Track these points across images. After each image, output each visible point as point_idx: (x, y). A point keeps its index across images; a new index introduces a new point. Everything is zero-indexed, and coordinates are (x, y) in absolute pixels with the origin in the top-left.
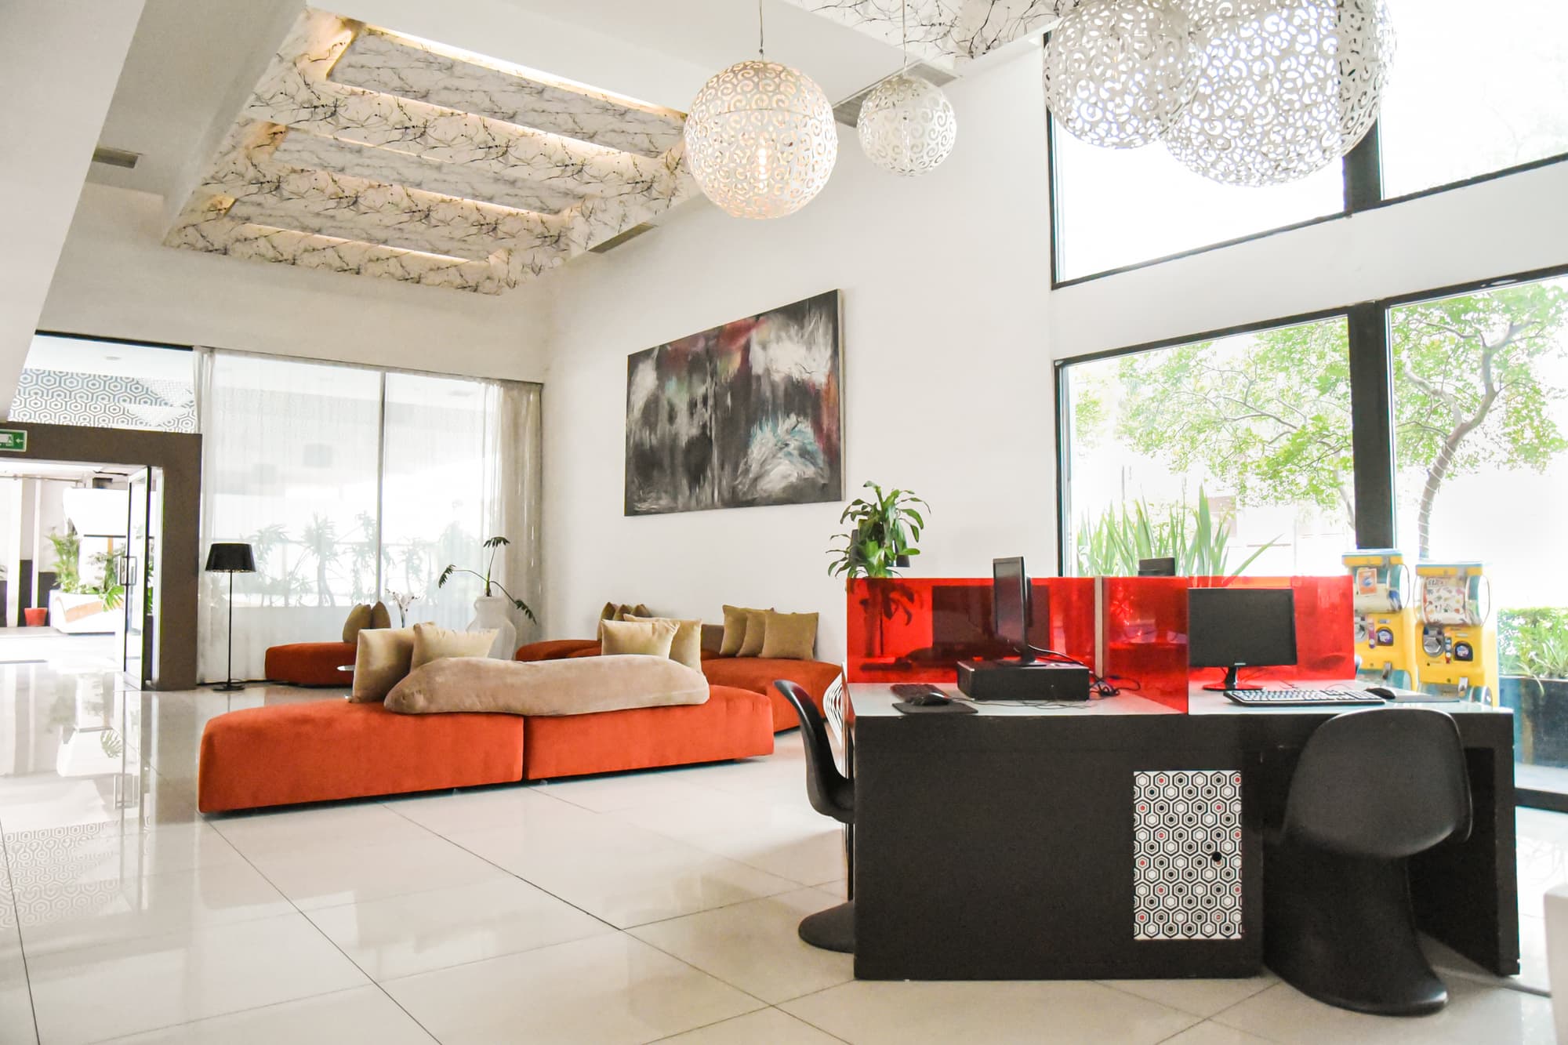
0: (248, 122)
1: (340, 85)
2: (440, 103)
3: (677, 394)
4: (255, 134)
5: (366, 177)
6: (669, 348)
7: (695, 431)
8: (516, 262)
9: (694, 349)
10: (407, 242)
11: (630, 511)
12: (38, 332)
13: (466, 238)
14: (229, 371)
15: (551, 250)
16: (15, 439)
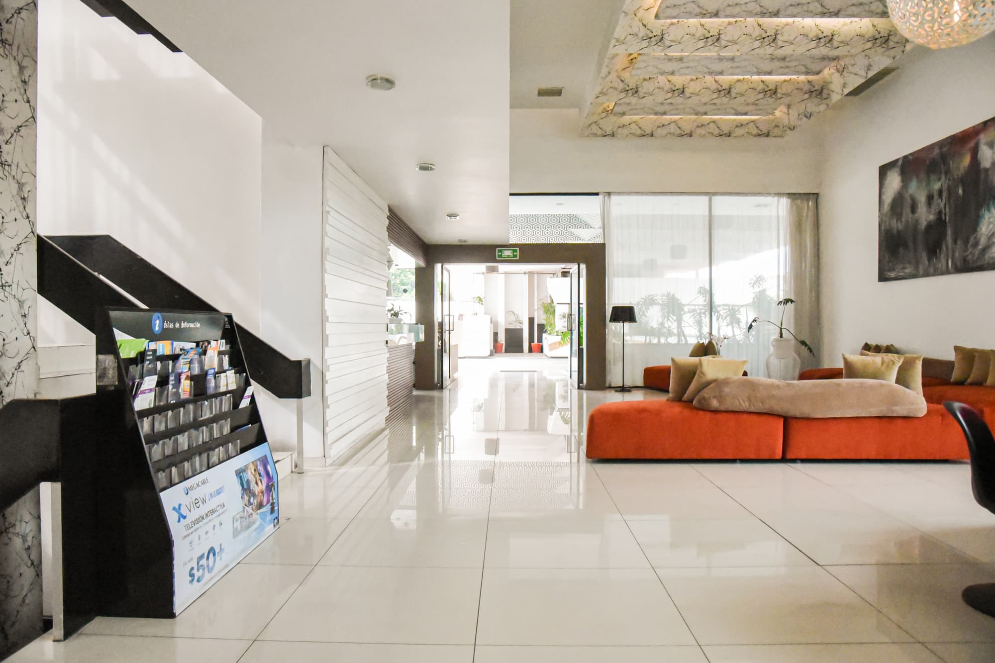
0: (614, 56)
1: (664, 21)
2: (727, 16)
3: (918, 191)
4: (621, 62)
5: (688, 75)
6: (911, 157)
7: (932, 217)
8: (794, 113)
9: (931, 156)
10: (718, 111)
11: (883, 278)
12: (511, 194)
13: (757, 102)
14: (621, 205)
15: (816, 101)
16: (513, 253)
